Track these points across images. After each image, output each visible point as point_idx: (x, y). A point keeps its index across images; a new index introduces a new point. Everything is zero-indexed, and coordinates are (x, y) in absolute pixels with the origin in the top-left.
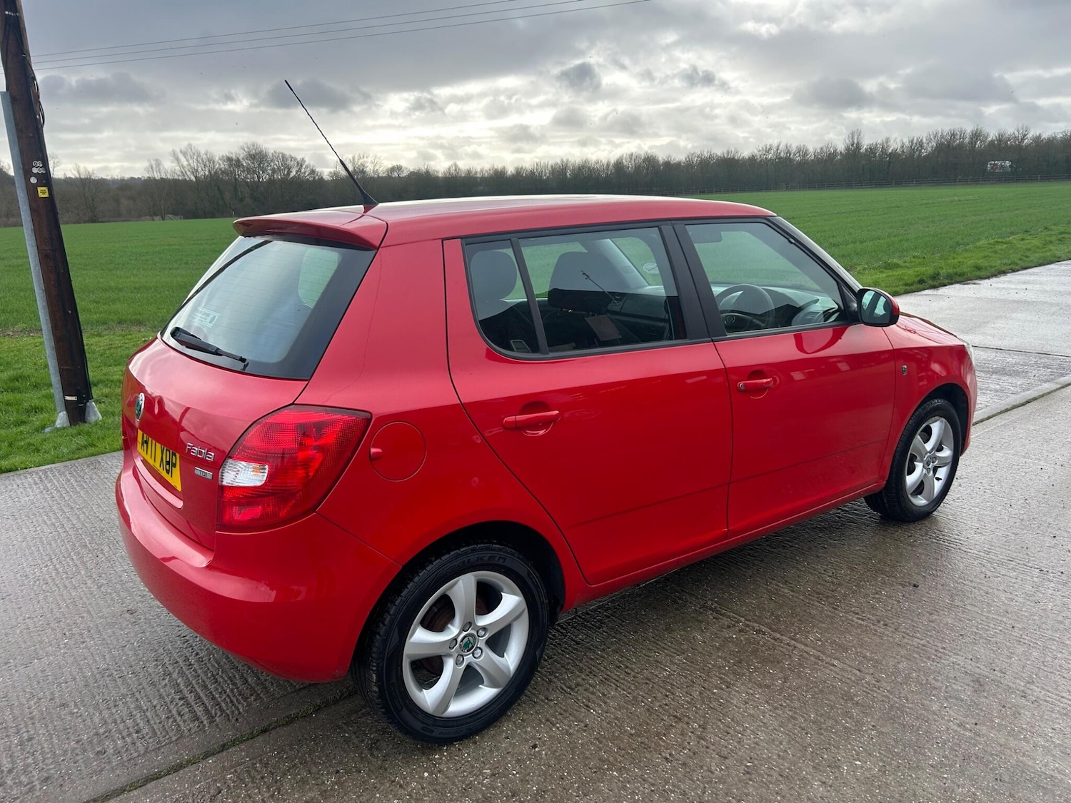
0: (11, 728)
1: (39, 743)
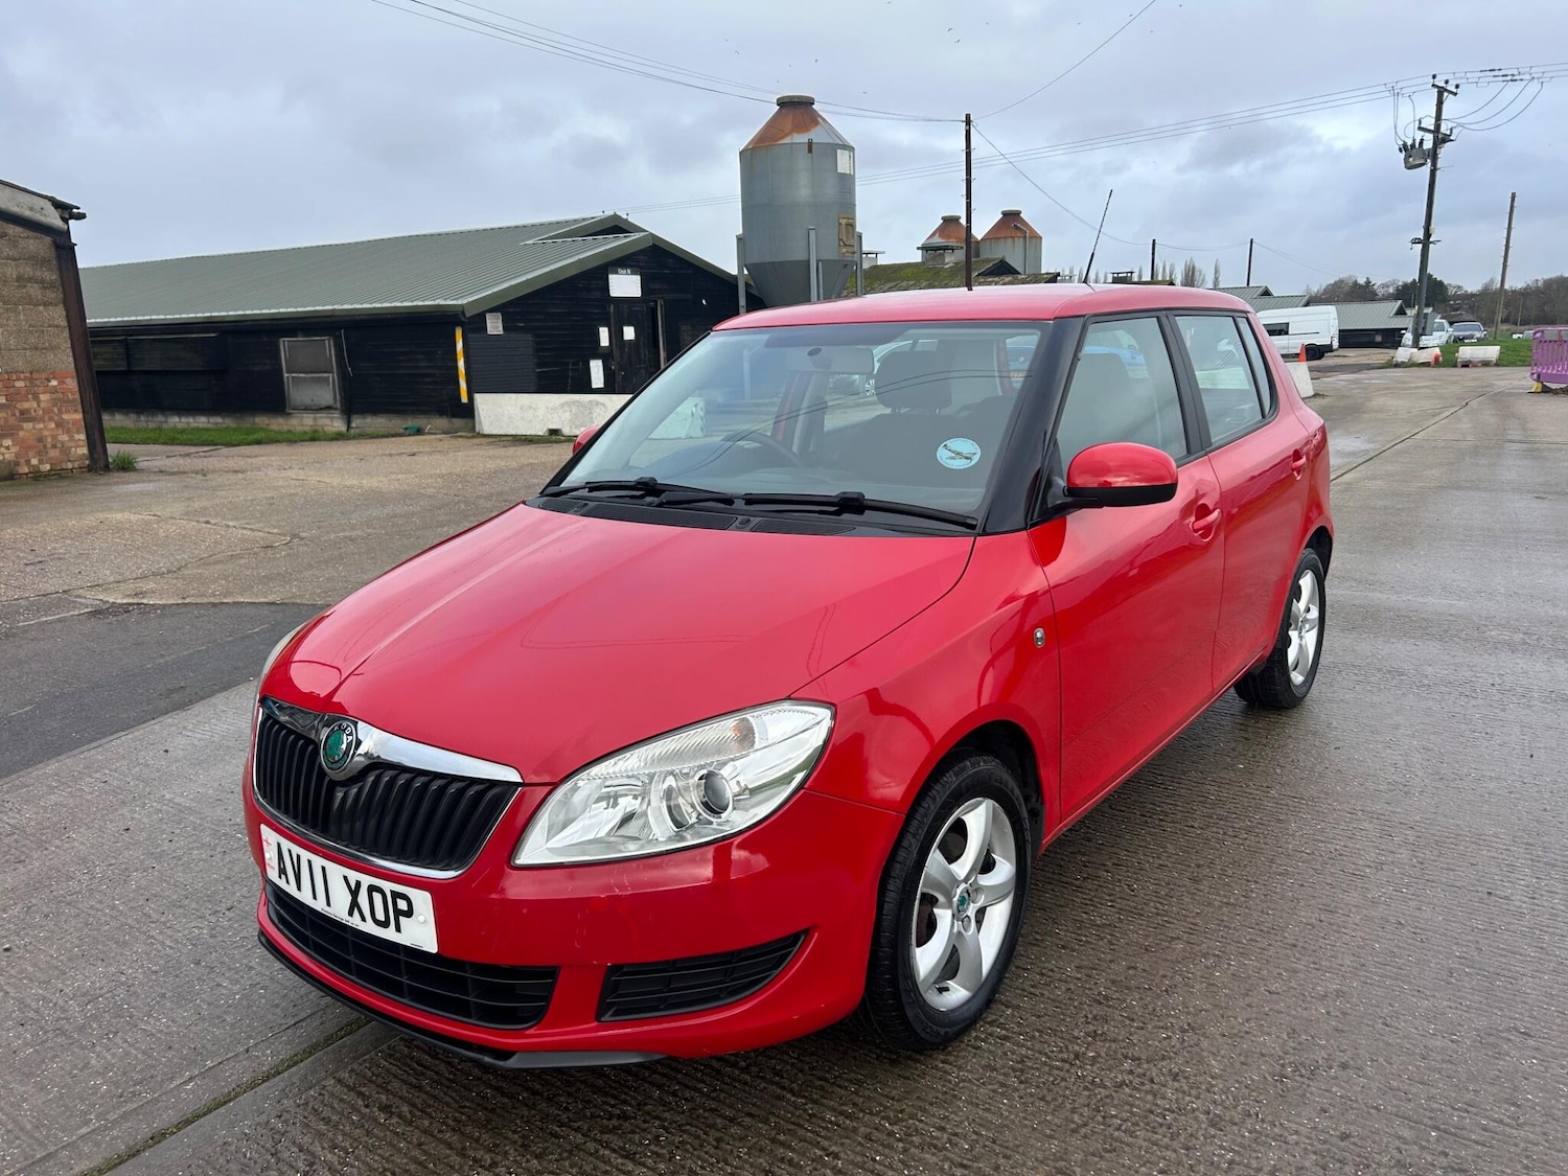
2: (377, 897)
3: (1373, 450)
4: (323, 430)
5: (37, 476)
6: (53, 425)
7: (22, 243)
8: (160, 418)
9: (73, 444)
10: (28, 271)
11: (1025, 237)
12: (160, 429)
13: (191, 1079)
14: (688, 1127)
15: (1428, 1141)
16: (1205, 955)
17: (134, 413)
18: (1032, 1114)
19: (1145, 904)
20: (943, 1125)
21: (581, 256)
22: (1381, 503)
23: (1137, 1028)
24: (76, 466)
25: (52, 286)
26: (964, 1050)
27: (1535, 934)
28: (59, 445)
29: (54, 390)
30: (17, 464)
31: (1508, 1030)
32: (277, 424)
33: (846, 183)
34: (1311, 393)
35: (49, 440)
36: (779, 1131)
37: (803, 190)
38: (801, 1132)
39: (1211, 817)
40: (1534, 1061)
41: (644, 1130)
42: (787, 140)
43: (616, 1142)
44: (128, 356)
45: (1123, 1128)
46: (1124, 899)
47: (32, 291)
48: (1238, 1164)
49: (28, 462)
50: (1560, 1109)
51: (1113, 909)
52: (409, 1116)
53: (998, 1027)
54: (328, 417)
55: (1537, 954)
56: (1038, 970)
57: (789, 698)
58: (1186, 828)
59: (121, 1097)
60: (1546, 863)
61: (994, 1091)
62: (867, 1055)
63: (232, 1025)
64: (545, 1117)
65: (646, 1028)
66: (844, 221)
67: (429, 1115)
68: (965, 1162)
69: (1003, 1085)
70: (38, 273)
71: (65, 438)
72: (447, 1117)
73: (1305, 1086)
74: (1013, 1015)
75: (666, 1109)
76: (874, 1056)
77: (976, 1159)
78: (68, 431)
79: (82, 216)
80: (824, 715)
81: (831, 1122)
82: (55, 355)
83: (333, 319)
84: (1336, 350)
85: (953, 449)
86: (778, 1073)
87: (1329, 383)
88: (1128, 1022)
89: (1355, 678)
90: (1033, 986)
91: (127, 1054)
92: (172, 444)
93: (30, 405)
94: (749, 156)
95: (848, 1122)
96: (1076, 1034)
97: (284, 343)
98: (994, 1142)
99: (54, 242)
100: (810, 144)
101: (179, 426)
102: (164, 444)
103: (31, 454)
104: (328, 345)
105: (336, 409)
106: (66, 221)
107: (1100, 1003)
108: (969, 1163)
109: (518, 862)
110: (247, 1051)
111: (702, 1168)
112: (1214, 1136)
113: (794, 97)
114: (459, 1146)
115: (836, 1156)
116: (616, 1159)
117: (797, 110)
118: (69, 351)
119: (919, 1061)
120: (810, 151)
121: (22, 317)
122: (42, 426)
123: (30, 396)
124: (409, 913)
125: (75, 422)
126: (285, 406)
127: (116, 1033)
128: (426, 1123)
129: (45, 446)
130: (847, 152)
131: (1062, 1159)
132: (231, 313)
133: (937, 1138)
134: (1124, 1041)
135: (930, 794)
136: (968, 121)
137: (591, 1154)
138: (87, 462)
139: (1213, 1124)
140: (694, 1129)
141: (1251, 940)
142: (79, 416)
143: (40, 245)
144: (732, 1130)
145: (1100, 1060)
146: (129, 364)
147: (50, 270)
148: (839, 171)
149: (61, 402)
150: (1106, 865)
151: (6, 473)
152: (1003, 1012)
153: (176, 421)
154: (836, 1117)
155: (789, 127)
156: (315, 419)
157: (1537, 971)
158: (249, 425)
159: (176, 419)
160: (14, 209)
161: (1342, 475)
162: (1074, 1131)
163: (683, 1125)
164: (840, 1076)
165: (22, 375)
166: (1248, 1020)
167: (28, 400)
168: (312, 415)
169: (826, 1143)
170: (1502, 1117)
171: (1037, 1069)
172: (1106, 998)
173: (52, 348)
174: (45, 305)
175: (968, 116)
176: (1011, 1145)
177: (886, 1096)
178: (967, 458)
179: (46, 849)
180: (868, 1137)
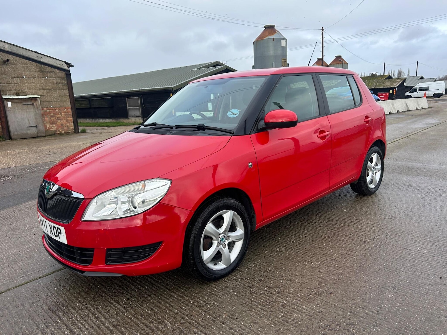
2: (55, 229)
3: (438, 123)
4: (137, 122)
5: (61, 134)
6: (65, 121)
7: (58, 74)
8: (98, 120)
9: (70, 126)
10: (59, 81)
11: (342, 63)
12: (97, 123)
13: (22, 277)
14: (137, 297)
15: (346, 315)
16: (305, 261)
17: (91, 118)
18: (232, 300)
19: (295, 246)
20: (205, 301)
21: (205, 73)
22: (432, 138)
23: (275, 279)
24: (71, 132)
25: (65, 85)
26: (222, 282)
27: (413, 260)
28: (67, 126)
29: (65, 112)
30: (56, 131)
31: (389, 287)
32: (126, 121)
33: (284, 49)
34: (428, 107)
35: (64, 125)
36: (161, 299)
37: (271, 52)
38: (166, 300)
39: (328, 224)
40: (393, 296)
41: (125, 296)
42: (267, 38)
43: (116, 298)
44: (90, 104)
45: (256, 305)
46: (290, 245)
47: (60, 86)
48: (285, 317)
49: (59, 130)
50: (394, 310)
51: (285, 247)
52: (69, 289)
53: (235, 276)
54: (138, 119)
55: (411, 266)
56: (254, 262)
57: (159, 178)
58: (319, 227)
59: (5, 280)
60: (428, 241)
61: (225, 293)
62: (194, 282)
63: (39, 265)
64: (103, 292)
65: (117, 267)
66: (283, 60)
67: (73, 289)
68: (206, 310)
69: (228, 292)
70: (62, 81)
71: (68, 124)
72: (78, 290)
73: (316, 298)
74: (240, 274)
75: (134, 292)
76: (196, 282)
77: (210, 310)
78: (69, 123)
79: (73, 66)
80: (168, 183)
81: (175, 298)
82: (66, 103)
83: (140, 92)
84: (444, 95)
85: (232, 112)
86: (168, 285)
87: (437, 104)
88: (272, 277)
89: (396, 187)
90: (250, 266)
91: (11, 270)
92: (99, 127)
93: (60, 116)
94: (256, 43)
95: (180, 298)
96: (256, 280)
97: (127, 99)
98: (217, 306)
99: (66, 73)
100: (273, 39)
101: (102, 122)
102: (97, 126)
103: (60, 128)
104: (138, 99)
105: (140, 117)
106: (69, 68)
107: (267, 272)
108: (207, 311)
109: (83, 220)
110: (39, 271)
111: (135, 307)
112: (281, 309)
113: (269, 25)
114: (77, 297)
115: (172, 306)
116: (114, 303)
117: (270, 29)
118: (69, 102)
119: (208, 284)
120: (273, 40)
121: (57, 93)
122: (62, 121)
123: (60, 113)
124: (60, 233)
125: (71, 120)
126: (128, 116)
127: (11, 265)
128: (72, 291)
129: (63, 127)
130: (284, 40)
131: (234, 312)
132: (114, 91)
133: (202, 304)
134: (269, 282)
135: (207, 207)
136: (323, 30)
137: (109, 301)
138: (74, 131)
139: (282, 306)
140: (138, 297)
141: (322, 258)
142: (72, 119)
143: (62, 74)
144: (148, 298)
145: (259, 287)
146: (90, 106)
147: (65, 80)
148: (282, 46)
149: (67, 115)
150: (289, 236)
151: (53, 133)
152: (238, 273)
153: (101, 121)
154: (177, 297)
155: (267, 34)
156: (135, 119)
157: (408, 271)
158: (119, 121)
159: (101, 120)
160: (56, 65)
161: (424, 130)
162: (241, 305)
163: (136, 296)
164: (184, 287)
165: (58, 108)
166: (308, 279)
167: (59, 114)
168: (134, 119)
169: (171, 303)
170: (373, 310)
171: (240, 288)
172: (270, 271)
173: (65, 101)
174: (63, 89)
175: (322, 28)
176: (221, 307)
177: (194, 292)
178: (235, 114)
179: (18, 222)
180: (183, 303)
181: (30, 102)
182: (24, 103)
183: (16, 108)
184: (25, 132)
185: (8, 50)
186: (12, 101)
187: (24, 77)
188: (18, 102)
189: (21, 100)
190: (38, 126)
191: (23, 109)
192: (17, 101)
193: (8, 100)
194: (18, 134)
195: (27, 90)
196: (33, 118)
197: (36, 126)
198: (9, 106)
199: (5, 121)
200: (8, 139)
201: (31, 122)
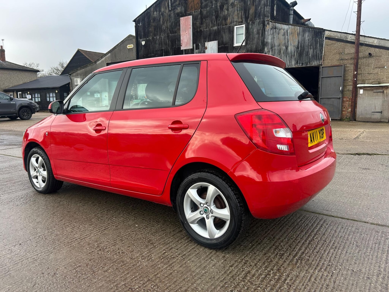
0: (380, 250)
1: (373, 241)
181: (381, 90)
182: (375, 91)
183: (367, 95)
184: (369, 116)
185: (376, 44)
186: (364, 89)
187: (385, 67)
188: (370, 90)
189: (372, 88)
190: (383, 112)
191: (372, 96)
192: (369, 88)
193: (361, 88)
194: (362, 117)
195: (386, 79)
196: (380, 104)
197: (381, 112)
198: (360, 93)
199: (354, 105)
200: (353, 120)
201: (377, 108)
